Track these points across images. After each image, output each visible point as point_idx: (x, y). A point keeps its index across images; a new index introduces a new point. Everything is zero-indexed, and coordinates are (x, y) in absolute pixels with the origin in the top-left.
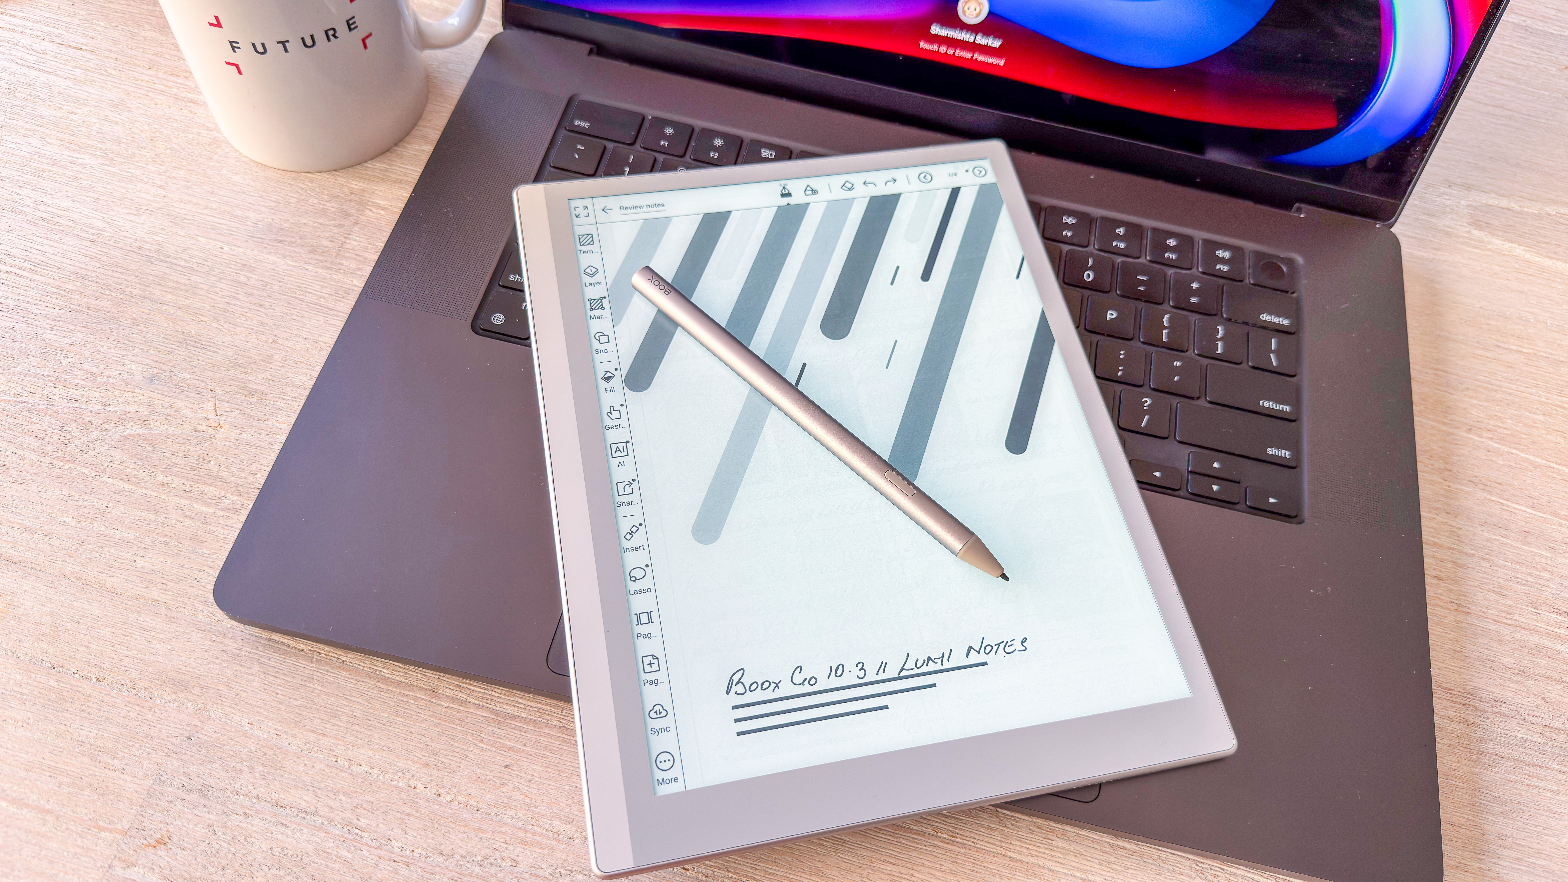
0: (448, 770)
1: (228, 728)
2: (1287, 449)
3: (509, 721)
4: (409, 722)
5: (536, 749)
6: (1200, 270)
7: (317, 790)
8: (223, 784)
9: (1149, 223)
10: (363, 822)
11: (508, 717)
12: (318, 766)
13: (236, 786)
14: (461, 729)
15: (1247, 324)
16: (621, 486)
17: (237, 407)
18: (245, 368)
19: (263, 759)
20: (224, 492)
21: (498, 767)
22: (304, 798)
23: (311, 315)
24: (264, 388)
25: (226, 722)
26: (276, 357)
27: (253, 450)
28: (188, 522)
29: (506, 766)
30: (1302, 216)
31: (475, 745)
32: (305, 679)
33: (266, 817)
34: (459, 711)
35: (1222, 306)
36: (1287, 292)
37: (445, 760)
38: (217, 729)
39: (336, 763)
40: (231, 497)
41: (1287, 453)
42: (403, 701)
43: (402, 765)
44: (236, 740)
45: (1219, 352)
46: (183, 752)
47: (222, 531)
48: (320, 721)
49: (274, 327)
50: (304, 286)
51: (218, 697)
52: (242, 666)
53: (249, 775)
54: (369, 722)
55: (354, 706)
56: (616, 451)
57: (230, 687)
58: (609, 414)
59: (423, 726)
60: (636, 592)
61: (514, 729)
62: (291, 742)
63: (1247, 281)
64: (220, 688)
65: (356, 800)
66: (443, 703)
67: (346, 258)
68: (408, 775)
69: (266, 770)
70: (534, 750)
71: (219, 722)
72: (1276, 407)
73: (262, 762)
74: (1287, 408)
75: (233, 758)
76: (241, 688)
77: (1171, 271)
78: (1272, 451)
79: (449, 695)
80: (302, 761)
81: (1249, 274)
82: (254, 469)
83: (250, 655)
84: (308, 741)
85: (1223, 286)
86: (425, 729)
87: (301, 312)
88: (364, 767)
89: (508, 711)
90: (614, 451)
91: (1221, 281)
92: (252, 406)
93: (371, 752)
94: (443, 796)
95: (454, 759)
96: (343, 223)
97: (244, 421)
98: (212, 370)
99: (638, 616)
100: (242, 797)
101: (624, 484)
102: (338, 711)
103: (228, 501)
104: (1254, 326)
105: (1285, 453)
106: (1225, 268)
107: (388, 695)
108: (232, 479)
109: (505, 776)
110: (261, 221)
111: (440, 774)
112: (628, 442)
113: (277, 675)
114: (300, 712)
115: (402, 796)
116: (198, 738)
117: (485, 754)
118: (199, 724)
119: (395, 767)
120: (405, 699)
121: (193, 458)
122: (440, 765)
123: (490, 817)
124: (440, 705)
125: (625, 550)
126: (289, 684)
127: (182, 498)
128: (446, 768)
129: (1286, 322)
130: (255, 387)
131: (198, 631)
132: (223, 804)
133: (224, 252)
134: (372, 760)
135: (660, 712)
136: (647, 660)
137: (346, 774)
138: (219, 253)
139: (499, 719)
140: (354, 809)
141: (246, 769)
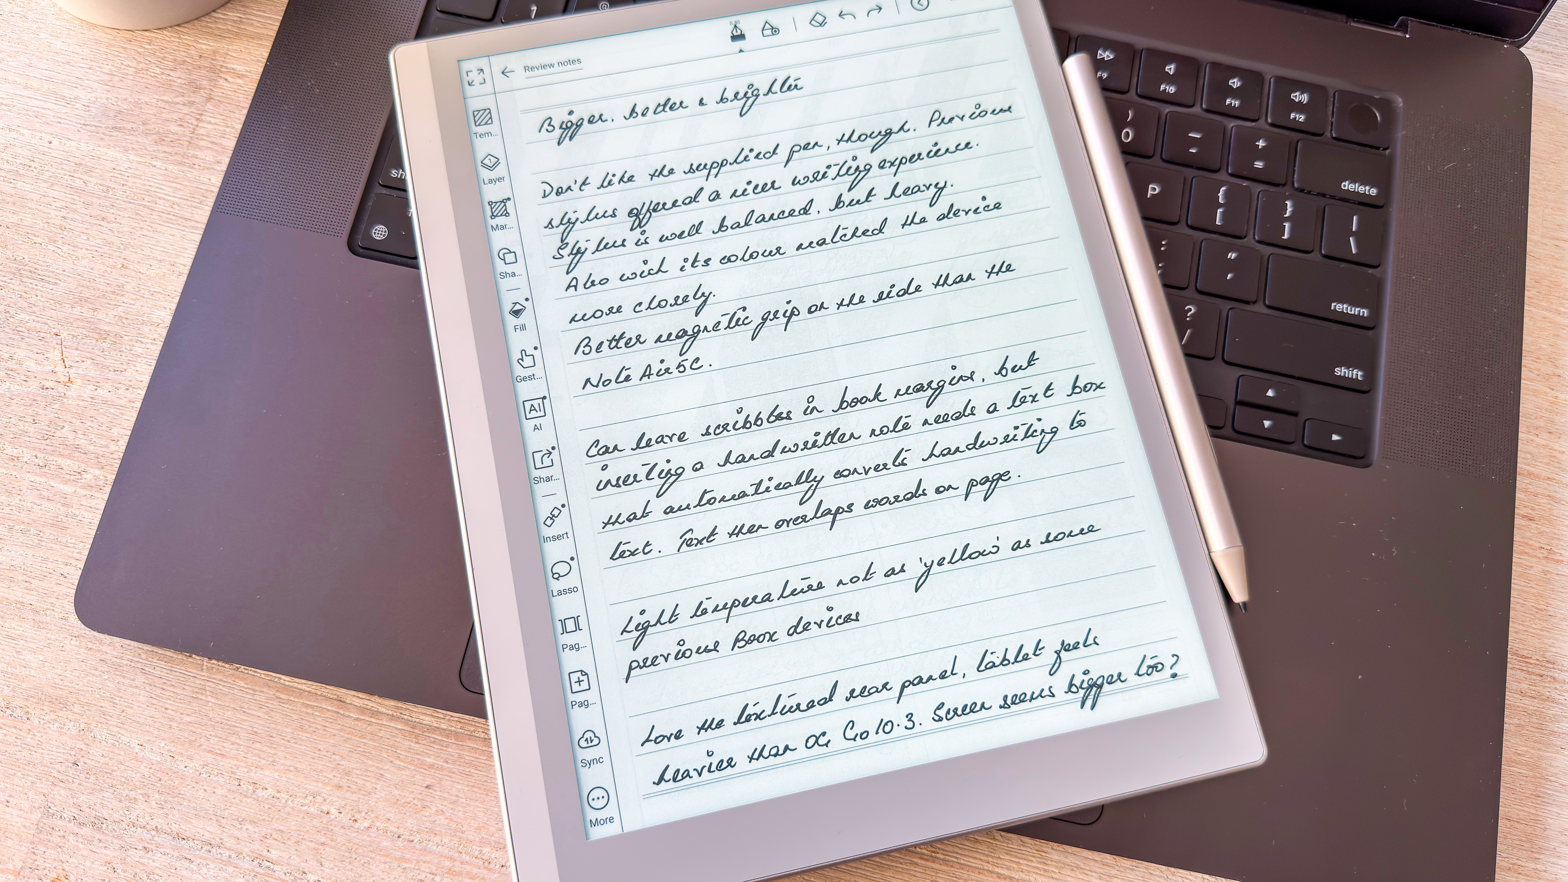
0: (364, 793)
1: (116, 751)
2: (1360, 369)
3: (427, 734)
4: (315, 737)
5: (460, 766)
6: (1269, 121)
7: (220, 819)
8: (117, 816)
9: (1206, 55)
10: (274, 855)
11: (426, 730)
12: (219, 791)
13: (132, 818)
14: (374, 744)
15: (1324, 195)
16: (538, 456)
17: (88, 355)
18: (92, 304)
19: (159, 785)
20: (83, 465)
21: (418, 787)
22: (208, 829)
23: (164, 228)
24: (117, 329)
25: (113, 745)
26: (128, 287)
27: (112, 411)
28: (46, 504)
29: (427, 787)
30: (1408, 36)
31: (391, 762)
32: (196, 690)
33: (168, 851)
34: (370, 724)
35: (1294, 171)
36: (1378, 148)
37: (359, 781)
38: (104, 753)
39: (238, 787)
40: (92, 470)
41: (1360, 373)
42: (307, 713)
43: (312, 788)
44: (126, 764)
45: (1286, 237)
46: (71, 780)
47: (86, 514)
48: (217, 739)
49: (122, 247)
50: (153, 189)
51: (102, 716)
52: (124, 677)
53: (145, 804)
54: (271, 738)
55: (254, 720)
56: (531, 410)
57: (114, 703)
58: (520, 361)
59: (332, 741)
60: (560, 593)
61: (433, 742)
62: (186, 764)
63: (1328, 134)
64: (103, 705)
65: (264, 829)
66: (352, 715)
67: (200, 148)
68: (319, 799)
69: (163, 798)
70: (458, 767)
71: (106, 744)
72: (1351, 311)
73: (158, 789)
74: (1365, 312)
75: (125, 785)
76: (126, 704)
77: (1232, 124)
78: (1340, 371)
79: (358, 704)
80: (201, 787)
81: (1332, 123)
82: (116, 434)
83: (133, 664)
84: (205, 763)
85: (1298, 142)
86: (334, 746)
87: (152, 225)
88: (271, 791)
89: (425, 723)
90: (528, 411)
91: (1295, 136)
92: (105, 353)
93: (277, 774)
94: (359, 821)
95: (368, 779)
96: (193, 99)
97: (98, 373)
98: (55, 308)
99: (563, 622)
100: (139, 829)
101: (541, 454)
102: (236, 727)
103: (89, 476)
104: (1333, 197)
105: (1357, 374)
106: (1301, 118)
107: (290, 707)
108: (91, 448)
109: (427, 798)
110: (94, 103)
111: (355, 797)
112: (544, 398)
113: (165, 687)
114: (194, 730)
115: (314, 823)
116: (85, 763)
117: (403, 772)
118: (84, 747)
119: (304, 790)
120: (310, 711)
121: (43, 424)
122: (354, 787)
123: (413, 844)
124: (349, 717)
125: (546, 539)
126: (179, 697)
127: (36, 474)
128: (360, 790)
129: (1374, 192)
130: (107, 328)
131: (70, 637)
132: (119, 837)
133: (53, 147)
134: (278, 784)
135: (591, 740)
136: (574, 677)
137: (251, 800)
138: (47, 150)
139: (416, 731)
140: (262, 839)
141: (141, 797)
